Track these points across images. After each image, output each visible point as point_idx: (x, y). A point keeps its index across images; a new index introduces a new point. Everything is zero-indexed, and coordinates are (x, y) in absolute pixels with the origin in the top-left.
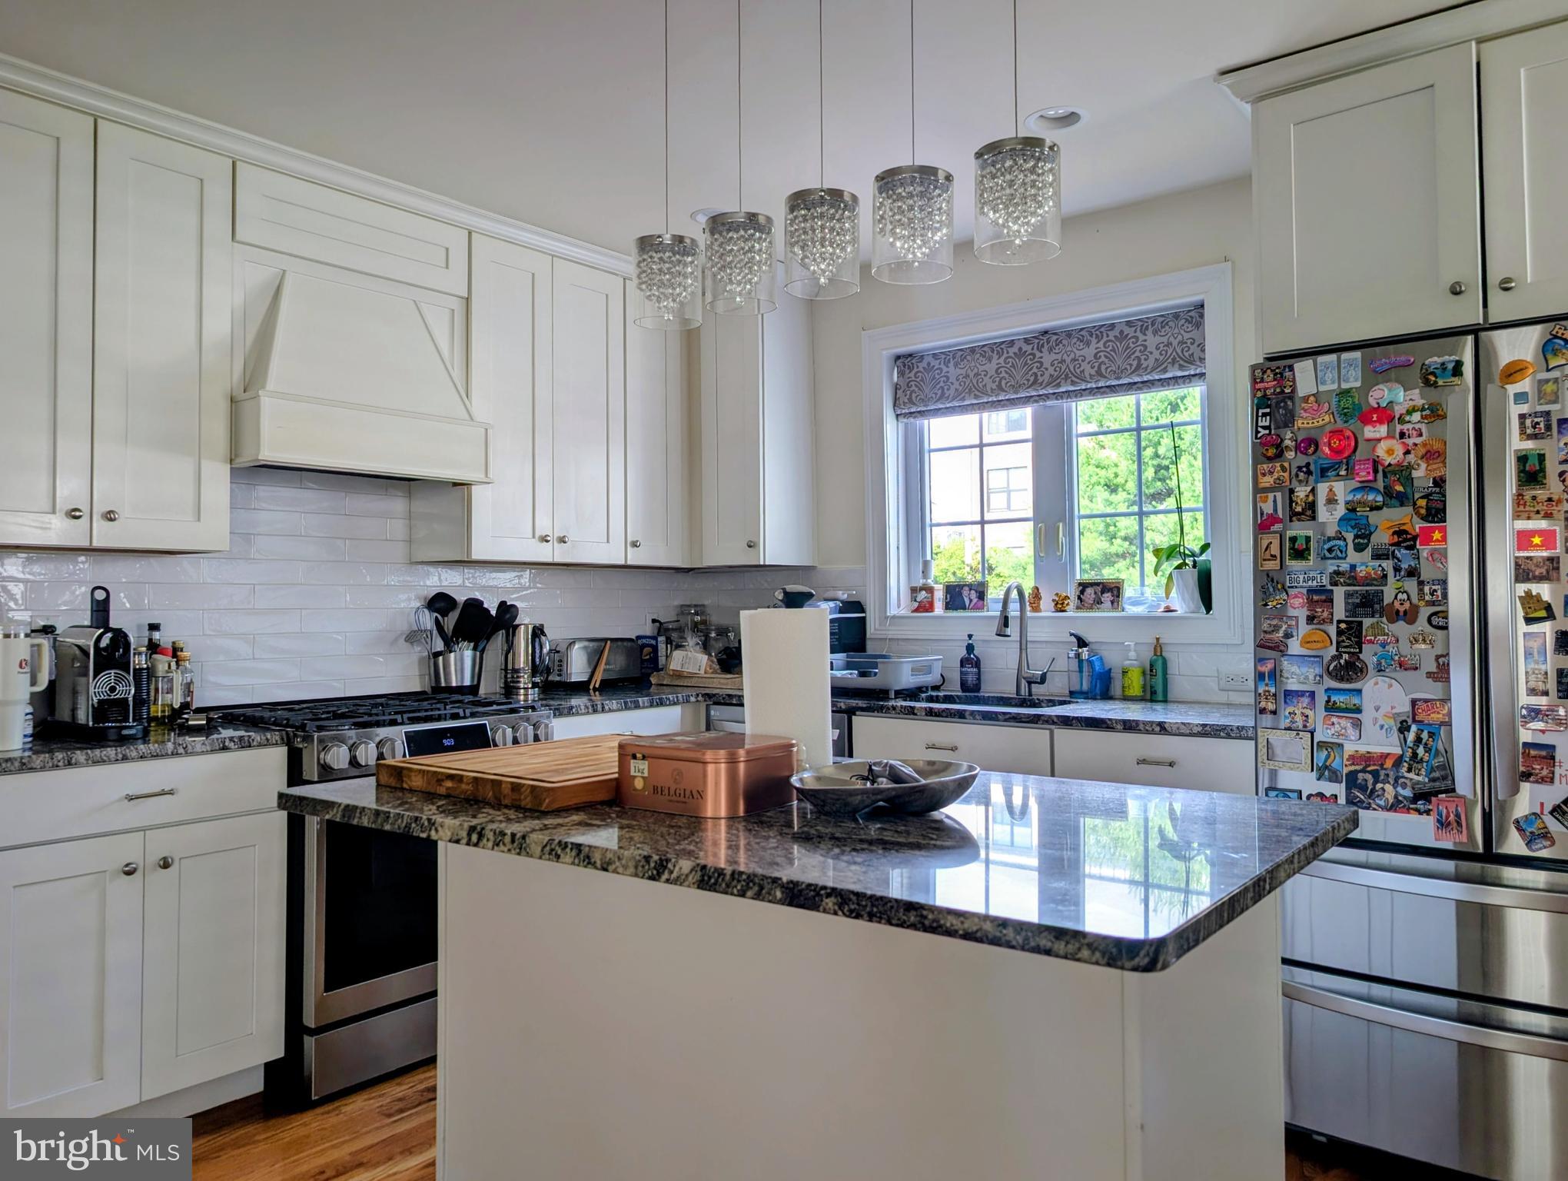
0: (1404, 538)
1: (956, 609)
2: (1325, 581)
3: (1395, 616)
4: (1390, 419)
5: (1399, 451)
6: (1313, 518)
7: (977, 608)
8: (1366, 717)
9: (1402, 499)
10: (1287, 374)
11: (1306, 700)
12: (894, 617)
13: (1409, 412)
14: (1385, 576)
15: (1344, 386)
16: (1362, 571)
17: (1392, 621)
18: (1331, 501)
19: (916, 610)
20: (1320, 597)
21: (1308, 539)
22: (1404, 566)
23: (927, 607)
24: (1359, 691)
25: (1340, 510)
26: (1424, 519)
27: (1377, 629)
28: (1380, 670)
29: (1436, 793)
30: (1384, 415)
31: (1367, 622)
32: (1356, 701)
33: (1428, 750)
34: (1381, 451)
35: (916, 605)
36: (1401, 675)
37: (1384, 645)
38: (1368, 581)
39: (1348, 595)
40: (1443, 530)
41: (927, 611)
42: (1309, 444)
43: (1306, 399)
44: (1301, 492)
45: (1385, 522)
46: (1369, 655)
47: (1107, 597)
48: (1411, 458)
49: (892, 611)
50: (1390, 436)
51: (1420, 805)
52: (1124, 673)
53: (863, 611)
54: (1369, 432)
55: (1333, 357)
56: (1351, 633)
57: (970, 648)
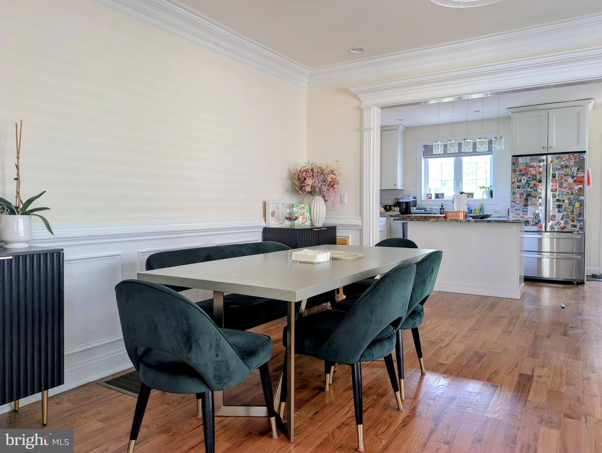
0: (535, 185)
1: (437, 198)
2: (523, 192)
3: (533, 197)
4: (534, 167)
5: (535, 172)
6: (521, 182)
7: (442, 198)
8: (528, 212)
9: (535, 179)
10: (518, 159)
11: (519, 210)
12: (423, 200)
13: (537, 166)
14: (532, 191)
15: (527, 162)
16: (528, 190)
17: (533, 198)
18: (524, 179)
19: (428, 199)
20: (522, 194)
21: (520, 185)
22: (535, 190)
23: (431, 198)
24: (527, 209)
25: (525, 181)
26: (538, 182)
27: (531, 199)
28: (531, 205)
29: (538, 223)
30: (533, 167)
31: (529, 198)
32: (527, 210)
33: (537, 217)
34: (532, 172)
35: (428, 198)
36: (534, 206)
37: (532, 201)
38: (529, 192)
39: (526, 194)
40: (541, 184)
41: (430, 199)
42: (520, 171)
43: (520, 164)
44: (519, 178)
45: (532, 183)
46: (529, 203)
47: (470, 196)
48: (537, 173)
49: (423, 199)
50: (534, 170)
51: (536, 225)
52: (475, 210)
53: (416, 199)
54: (530, 169)
55: (525, 157)
56: (526, 200)
57: (442, 206)
